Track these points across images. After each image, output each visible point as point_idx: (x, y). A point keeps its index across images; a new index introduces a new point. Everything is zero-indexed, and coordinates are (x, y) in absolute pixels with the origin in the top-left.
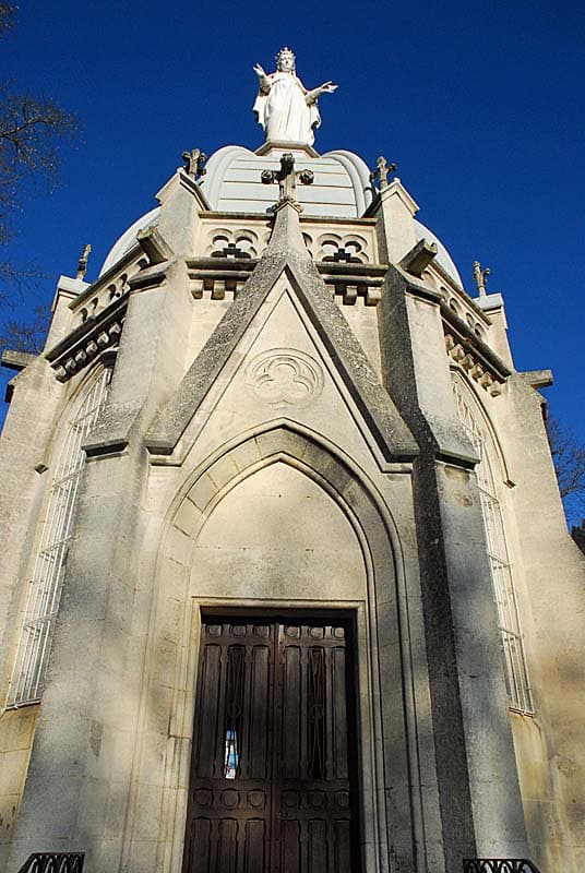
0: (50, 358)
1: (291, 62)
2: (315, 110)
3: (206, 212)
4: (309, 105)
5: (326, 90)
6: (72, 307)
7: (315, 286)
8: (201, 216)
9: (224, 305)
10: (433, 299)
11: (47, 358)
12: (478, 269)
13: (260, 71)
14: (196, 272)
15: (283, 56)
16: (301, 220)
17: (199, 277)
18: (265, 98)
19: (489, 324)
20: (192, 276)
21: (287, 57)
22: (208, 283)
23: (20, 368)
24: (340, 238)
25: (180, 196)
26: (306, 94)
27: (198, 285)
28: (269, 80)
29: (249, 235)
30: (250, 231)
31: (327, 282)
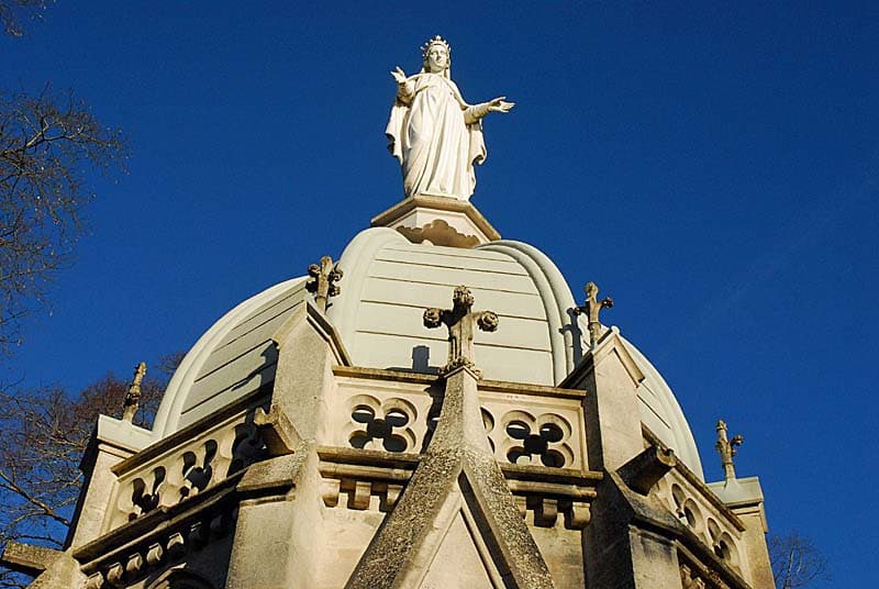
0: (82, 557)
1: (444, 58)
2: (478, 136)
3: (344, 368)
4: (469, 126)
5: (495, 108)
6: (118, 471)
7: (503, 506)
8: (336, 373)
9: (368, 520)
10: (667, 534)
11: (76, 557)
12: (724, 433)
13: (400, 77)
14: (331, 467)
15: (433, 48)
16: (479, 388)
17: (335, 476)
18: (404, 109)
19: (741, 529)
20: (324, 474)
21: (440, 49)
22: (347, 484)
23: (34, 573)
24: (533, 419)
25: (306, 341)
26: (464, 109)
27: (331, 487)
28: (411, 85)
29: (404, 407)
30: (405, 401)
31: (515, 493)
